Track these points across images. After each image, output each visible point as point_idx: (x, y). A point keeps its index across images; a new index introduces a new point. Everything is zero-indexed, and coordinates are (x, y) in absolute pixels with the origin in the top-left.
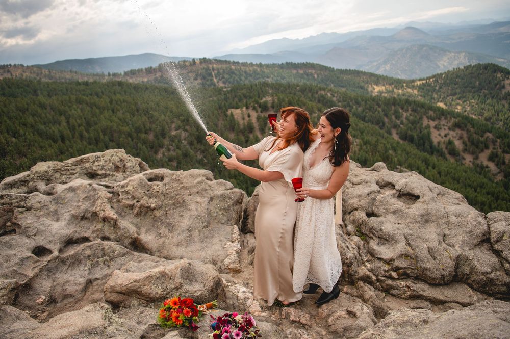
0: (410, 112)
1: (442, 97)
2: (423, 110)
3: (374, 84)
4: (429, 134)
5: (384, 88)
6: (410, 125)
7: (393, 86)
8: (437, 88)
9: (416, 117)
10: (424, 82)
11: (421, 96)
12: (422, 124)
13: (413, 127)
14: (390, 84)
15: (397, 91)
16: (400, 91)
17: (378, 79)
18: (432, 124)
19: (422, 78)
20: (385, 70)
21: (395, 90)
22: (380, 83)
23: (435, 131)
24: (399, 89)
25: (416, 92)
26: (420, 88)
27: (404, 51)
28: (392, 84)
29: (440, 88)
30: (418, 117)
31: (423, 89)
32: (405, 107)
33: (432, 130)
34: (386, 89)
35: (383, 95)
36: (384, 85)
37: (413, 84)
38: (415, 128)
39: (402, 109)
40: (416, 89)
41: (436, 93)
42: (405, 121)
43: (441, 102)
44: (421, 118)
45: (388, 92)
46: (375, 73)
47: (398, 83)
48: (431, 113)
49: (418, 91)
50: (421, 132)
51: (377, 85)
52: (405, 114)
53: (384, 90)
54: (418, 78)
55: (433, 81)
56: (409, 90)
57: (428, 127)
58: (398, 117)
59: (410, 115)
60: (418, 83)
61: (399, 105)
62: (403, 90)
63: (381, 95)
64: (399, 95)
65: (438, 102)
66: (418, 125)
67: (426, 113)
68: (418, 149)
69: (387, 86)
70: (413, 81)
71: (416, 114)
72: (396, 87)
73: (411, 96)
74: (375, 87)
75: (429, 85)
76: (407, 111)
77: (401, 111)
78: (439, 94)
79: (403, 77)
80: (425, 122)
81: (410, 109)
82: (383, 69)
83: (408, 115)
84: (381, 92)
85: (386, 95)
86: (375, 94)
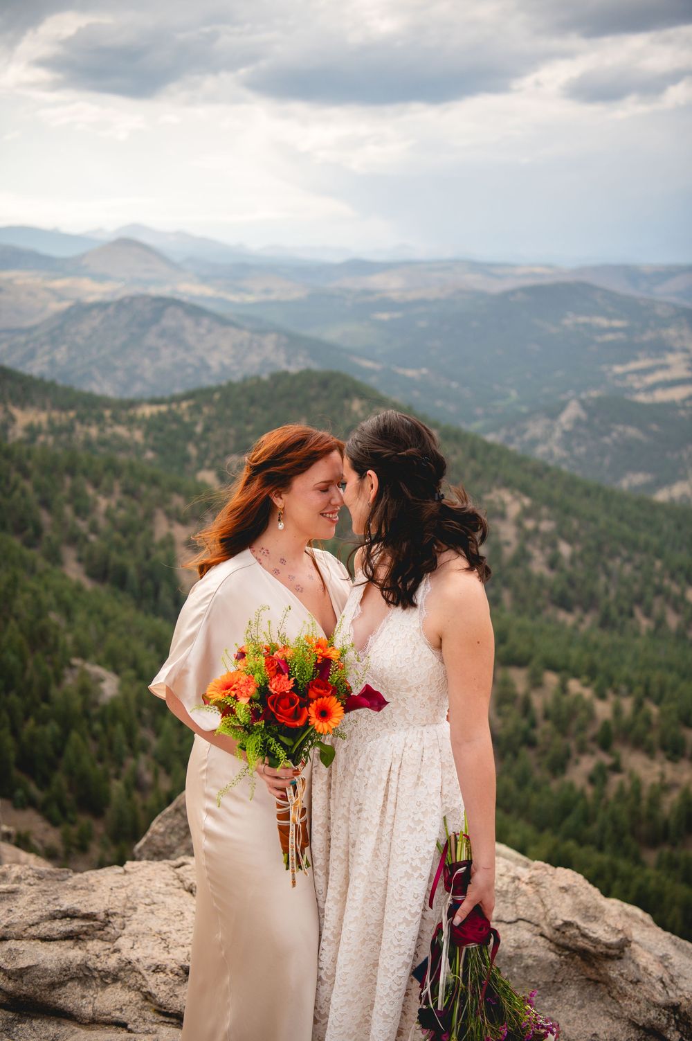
0: (117, 496)
1: (212, 455)
2: (155, 492)
3: (14, 405)
4: (171, 561)
5: (43, 417)
6: (117, 536)
7: (72, 414)
8: (199, 429)
9: (134, 512)
10: (164, 408)
11: (154, 449)
12: (152, 534)
13: (125, 542)
14: (64, 408)
15: (85, 428)
16: (94, 431)
17: (26, 389)
18: (181, 533)
19: (158, 395)
20: (52, 363)
21: (78, 427)
22: (32, 404)
23: (188, 553)
24: (89, 425)
25: (138, 435)
26: (153, 426)
27: (111, 310)
28: (71, 407)
29: (207, 429)
30: (141, 513)
31: (161, 430)
32: (105, 481)
33: (181, 551)
34: (51, 422)
35: (41, 438)
36: (43, 408)
37: (131, 412)
38: (131, 545)
39: (96, 485)
40: (139, 427)
41: (197, 445)
42: (103, 524)
43: (210, 468)
44: (149, 516)
45: (55, 430)
46: (20, 369)
47: (90, 406)
48: (178, 501)
49: (146, 435)
50: (148, 556)
51: (23, 408)
52: (103, 503)
53: (45, 426)
54: (147, 396)
55: (189, 408)
56: (121, 431)
57: (169, 542)
58: (83, 510)
59: (120, 505)
60: (147, 411)
61: (85, 473)
62: (102, 430)
63: (32, 439)
64: (88, 444)
65: (200, 468)
66: (141, 538)
67: (163, 502)
68: (138, 606)
69: (55, 414)
70: (133, 404)
71: (135, 503)
72: (81, 419)
73: (125, 446)
74: (16, 412)
75: (177, 419)
76: (108, 493)
77: (90, 491)
78: (203, 445)
79: (104, 388)
80: (162, 528)
81: (117, 488)
82: (46, 359)
83: (113, 504)
84: (33, 431)
85: (51, 440)
86: (14, 434)
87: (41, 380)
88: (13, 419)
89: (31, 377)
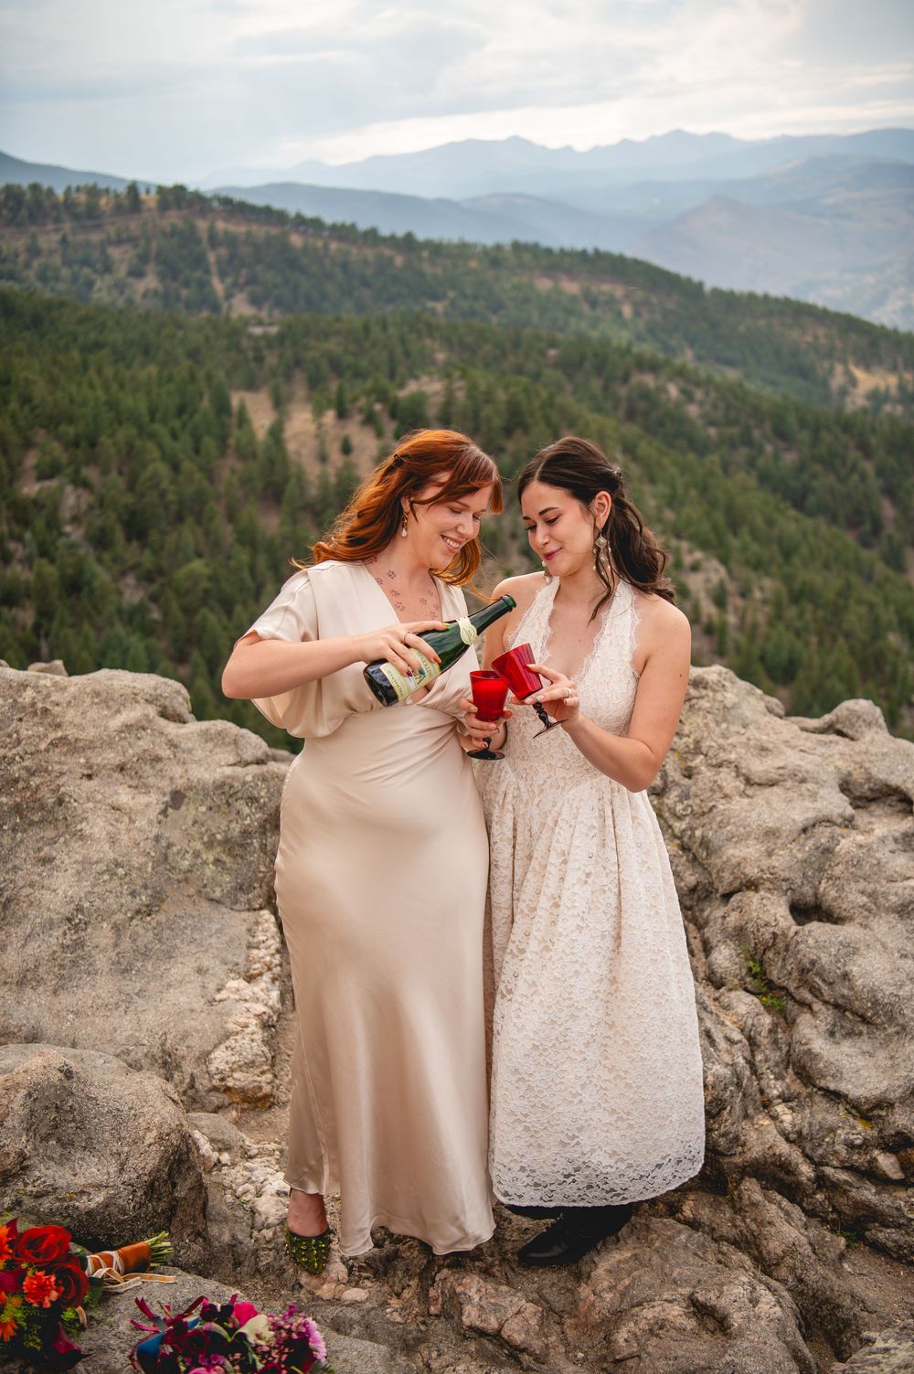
3: (857, 365)
5: (892, 381)
17: (874, 344)
20: (906, 310)
22: (881, 363)
34: (901, 387)
35: (888, 408)
36: (894, 369)
45: (907, 398)
46: (867, 318)
51: (867, 368)
53: (894, 391)
63: (877, 409)
69: (908, 376)
74: (859, 374)
82: (899, 304)
84: (876, 397)
85: (899, 410)
86: (854, 403)
87: (895, 331)
88: (853, 382)
89: (883, 327)
